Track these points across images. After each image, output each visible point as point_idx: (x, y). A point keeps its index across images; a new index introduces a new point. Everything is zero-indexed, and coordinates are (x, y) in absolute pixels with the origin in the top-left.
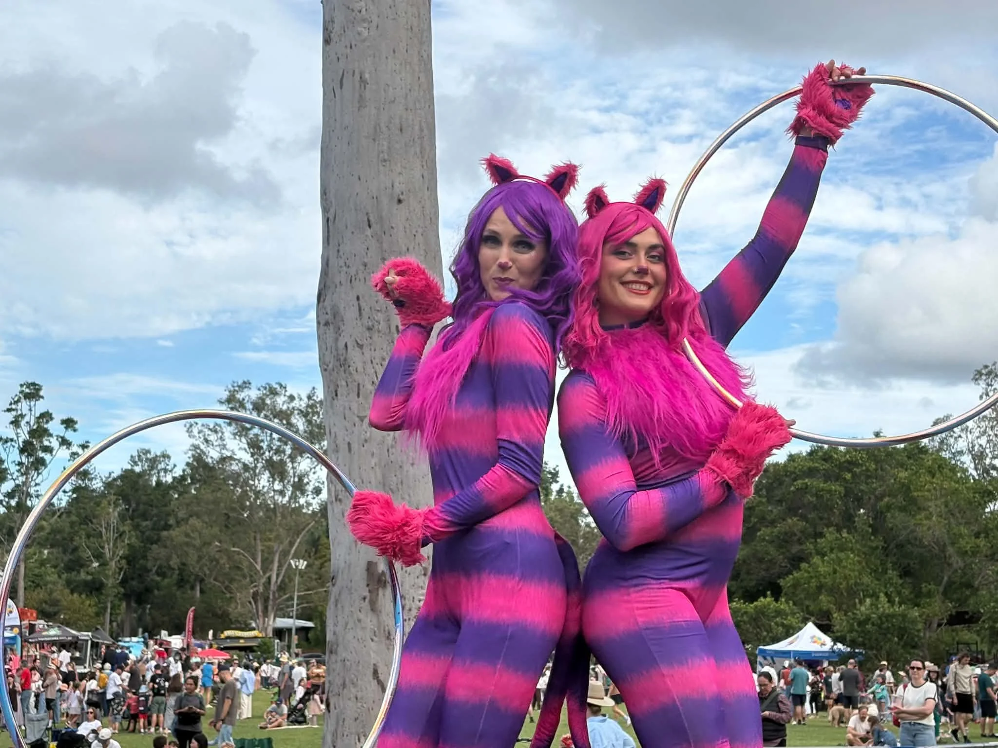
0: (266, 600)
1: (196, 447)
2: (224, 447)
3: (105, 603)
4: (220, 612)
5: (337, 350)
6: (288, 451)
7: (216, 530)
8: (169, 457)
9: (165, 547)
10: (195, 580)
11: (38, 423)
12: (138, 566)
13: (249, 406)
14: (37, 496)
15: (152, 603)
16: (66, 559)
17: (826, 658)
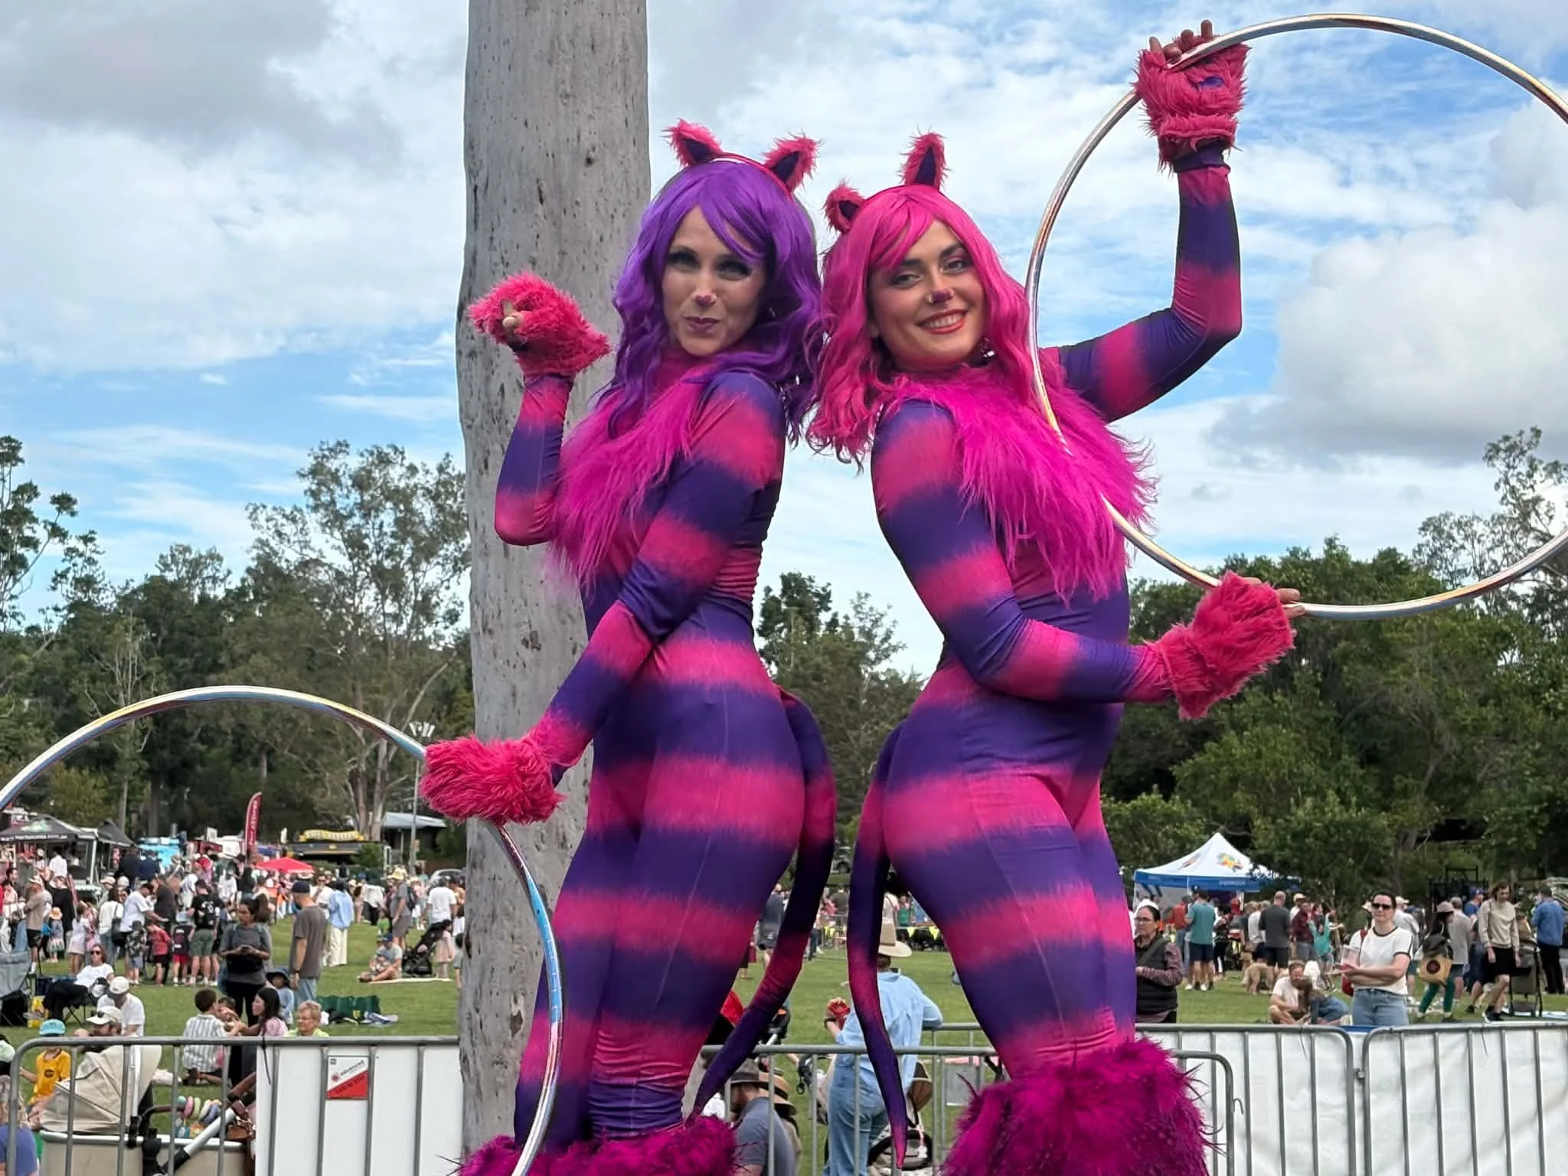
0: (371, 784)
1: (264, 543)
2: (306, 544)
3: (120, 784)
4: (299, 801)
5: (487, 395)
6: (407, 553)
7: (292, 674)
8: (220, 559)
10: (260, 752)
11: (15, 500)
12: (170, 727)
13: (347, 481)
14: (14, 616)
15: (193, 786)
16: (59, 712)
17: (1242, 888)
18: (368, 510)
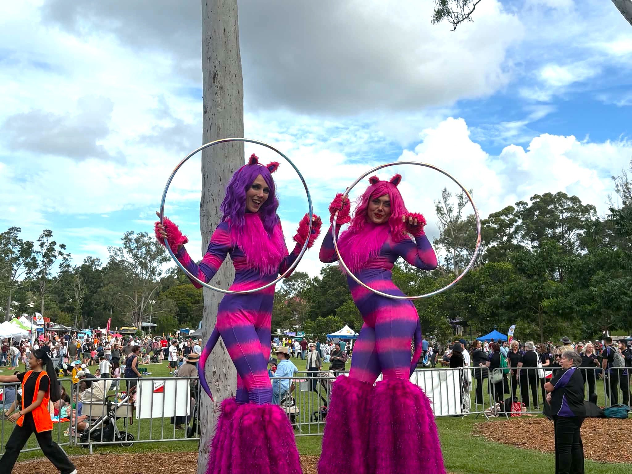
0: (139, 315)
1: (112, 256)
2: (123, 256)
3: (75, 316)
4: (120, 320)
5: (208, 225)
6: (149, 258)
7: (119, 288)
8: (100, 260)
9: (99, 295)
10: (110, 308)
11: (50, 245)
12: (88, 302)
13: (133, 241)
14: (50, 274)
15: (93, 316)
16: (59, 299)
17: (352, 338)
18: (139, 248)
